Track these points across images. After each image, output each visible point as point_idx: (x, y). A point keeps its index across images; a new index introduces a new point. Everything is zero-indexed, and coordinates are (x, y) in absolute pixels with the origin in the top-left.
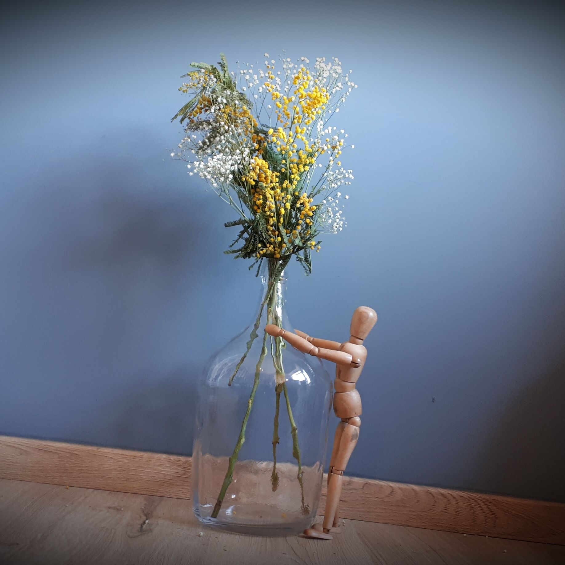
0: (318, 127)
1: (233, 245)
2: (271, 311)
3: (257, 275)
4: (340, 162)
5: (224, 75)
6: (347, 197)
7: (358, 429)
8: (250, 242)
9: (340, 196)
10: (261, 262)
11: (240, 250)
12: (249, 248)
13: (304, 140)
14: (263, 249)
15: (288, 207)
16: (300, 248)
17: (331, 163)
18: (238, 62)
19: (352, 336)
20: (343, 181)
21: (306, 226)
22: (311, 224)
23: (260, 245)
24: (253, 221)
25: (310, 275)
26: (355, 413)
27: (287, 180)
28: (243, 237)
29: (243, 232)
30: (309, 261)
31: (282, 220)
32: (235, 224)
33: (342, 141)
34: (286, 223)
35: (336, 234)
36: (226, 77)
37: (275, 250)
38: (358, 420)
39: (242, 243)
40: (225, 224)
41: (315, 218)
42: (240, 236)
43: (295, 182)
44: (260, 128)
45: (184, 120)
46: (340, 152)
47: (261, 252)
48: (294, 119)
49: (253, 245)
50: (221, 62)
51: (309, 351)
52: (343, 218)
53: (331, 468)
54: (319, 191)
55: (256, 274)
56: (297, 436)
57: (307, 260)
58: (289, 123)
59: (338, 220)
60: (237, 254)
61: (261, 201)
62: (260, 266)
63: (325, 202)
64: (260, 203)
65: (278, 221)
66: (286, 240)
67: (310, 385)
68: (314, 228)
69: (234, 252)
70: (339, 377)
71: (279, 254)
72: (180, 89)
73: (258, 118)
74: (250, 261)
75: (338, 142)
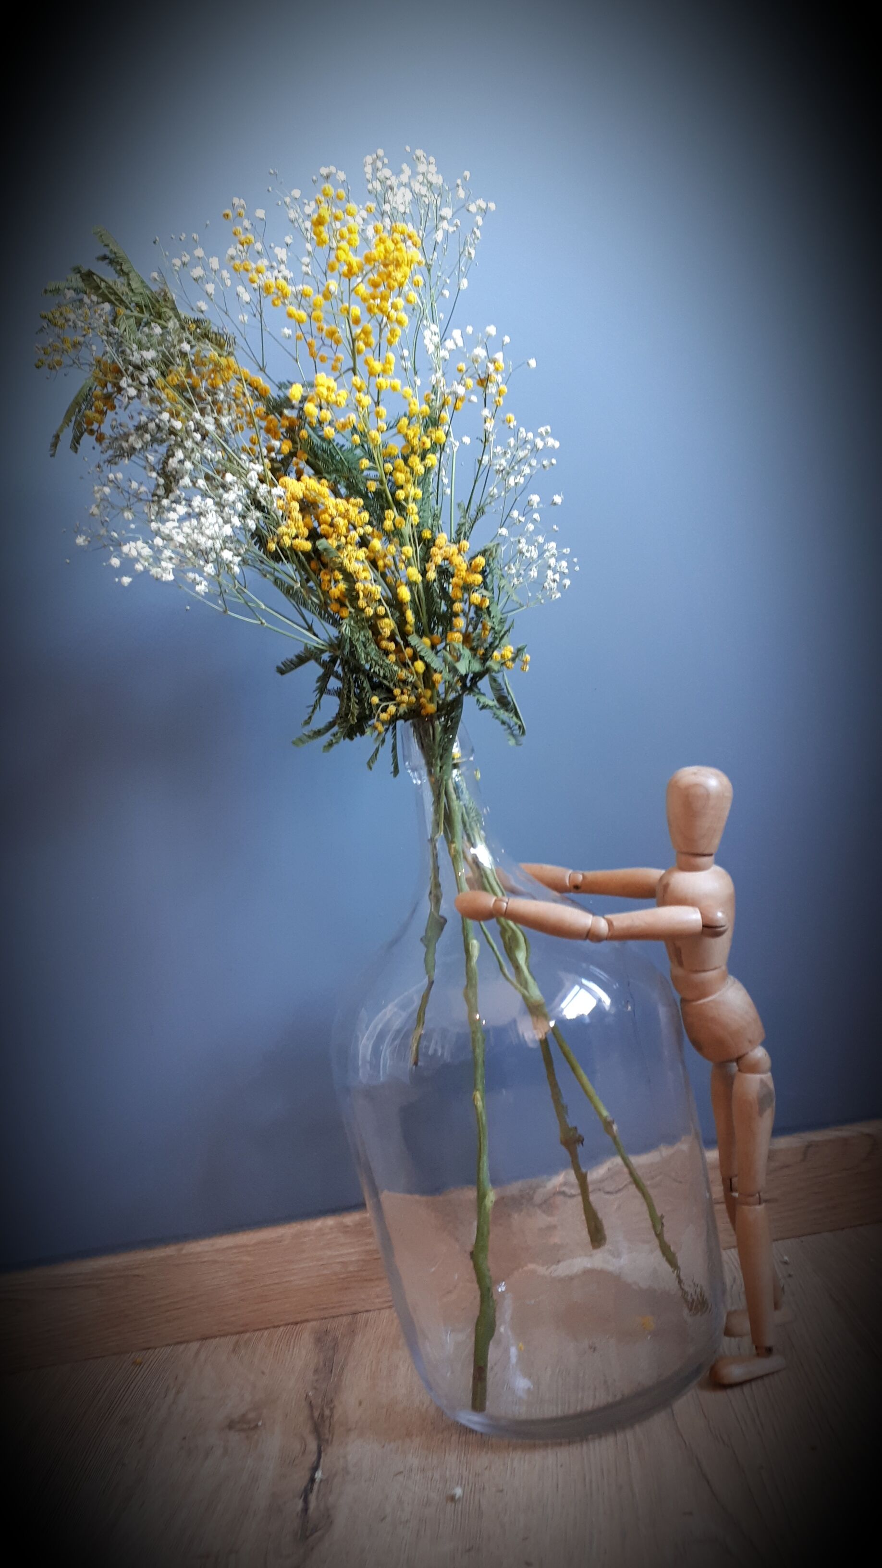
0: (427, 342)
1: (310, 718)
2: (456, 851)
3: (396, 771)
4: (511, 416)
5: (129, 285)
6: (558, 499)
7: (767, 1077)
8: (349, 699)
9: (538, 504)
10: (395, 735)
11: (331, 725)
12: (353, 714)
13: (399, 387)
14: (387, 706)
15: (414, 578)
16: (478, 676)
17: (489, 426)
18: (157, 238)
19: (681, 852)
20: (534, 462)
21: (476, 613)
22: (487, 603)
23: (375, 700)
24: (337, 644)
25: (523, 739)
26: (750, 1042)
27: (389, 508)
28: (329, 690)
29: (324, 680)
30: (509, 703)
31: (410, 616)
32: (301, 660)
33: (499, 356)
34: (425, 619)
35: (559, 598)
36: (136, 291)
37: (418, 698)
38: (759, 1053)
39: (331, 706)
40: (278, 667)
41: (492, 581)
42: (322, 690)
43: (412, 507)
44: (279, 396)
45: (81, 442)
46: (504, 388)
47: (384, 716)
48: (354, 341)
49: (360, 702)
50: (105, 251)
52: (565, 551)
54: (481, 511)
55: (392, 769)
56: (618, 1139)
57: (504, 702)
58: (344, 355)
59: (552, 561)
60: (327, 737)
61: (342, 586)
62: (394, 748)
63: (504, 531)
64: (341, 593)
65: (401, 622)
66: (436, 663)
67: (613, 1012)
68: (496, 611)
69: (319, 733)
70: (681, 964)
71: (433, 702)
72: (40, 364)
73: (264, 372)
74: (365, 742)
75: (489, 364)
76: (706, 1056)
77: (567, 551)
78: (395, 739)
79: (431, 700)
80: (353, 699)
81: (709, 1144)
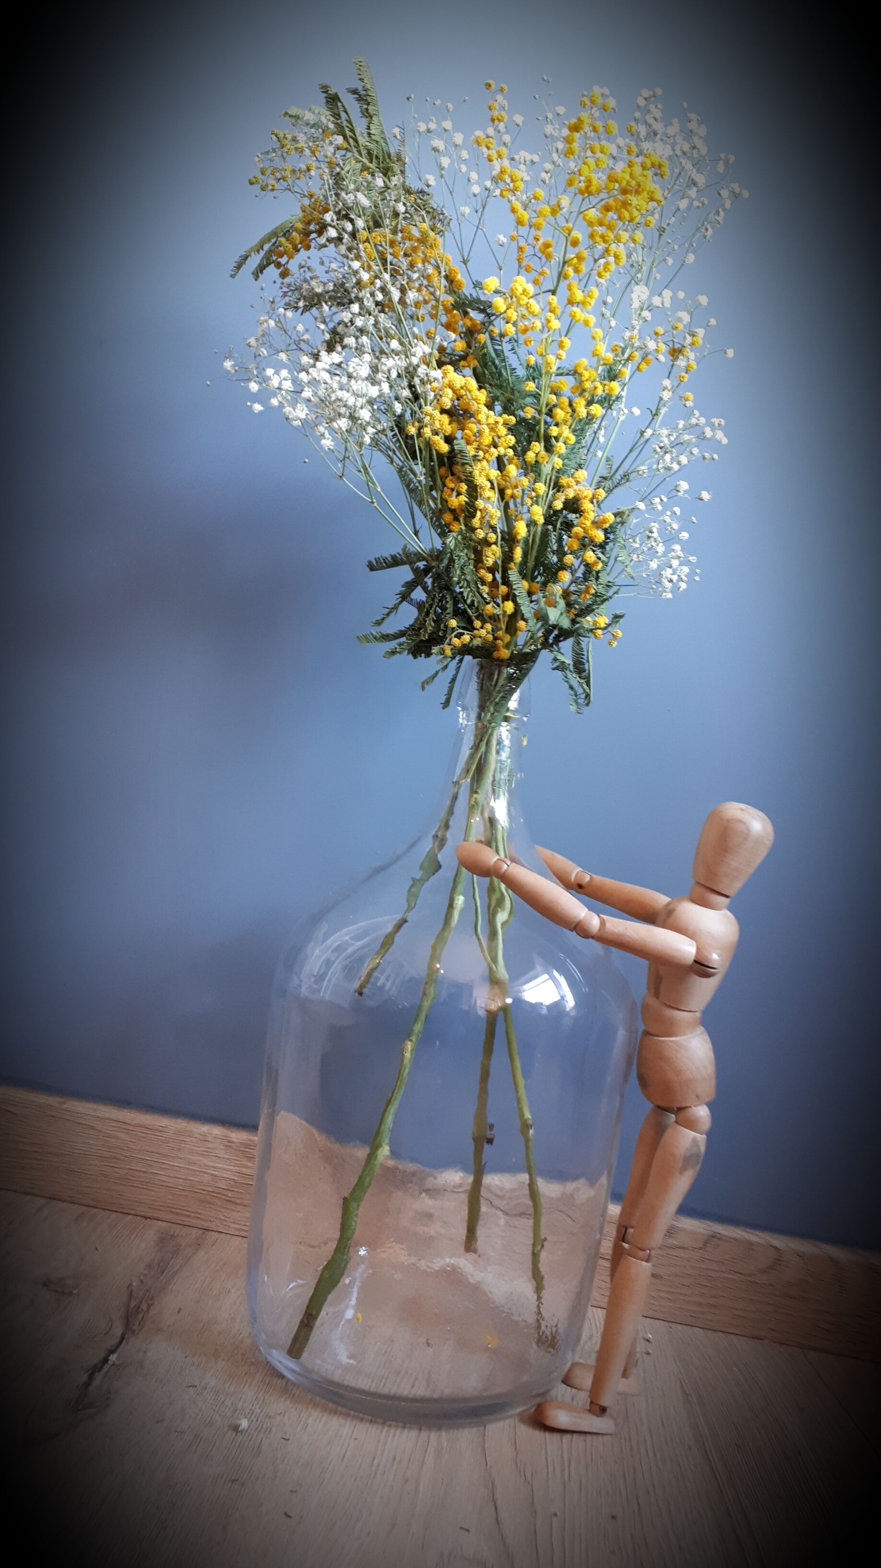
0: (634, 296)
1: (383, 619)
2: (476, 802)
3: (446, 704)
4: (690, 396)
5: (369, 128)
6: (705, 495)
7: (701, 1138)
8: (428, 614)
9: (686, 492)
10: (459, 668)
11: (402, 634)
12: (426, 630)
13: (592, 324)
14: (463, 634)
15: (536, 518)
16: (564, 634)
17: (666, 395)
18: (412, 96)
19: (698, 883)
20: (695, 451)
21: (584, 574)
22: (599, 566)
23: (453, 623)
24: (438, 556)
25: (586, 710)
26: (697, 1096)
27: (538, 441)
28: (412, 599)
29: (410, 586)
30: (585, 671)
31: (518, 553)
32: (395, 562)
33: (701, 332)
34: (531, 564)
35: (669, 599)
36: (373, 137)
37: (495, 638)
38: (702, 1112)
39: (407, 615)
40: (370, 562)
41: (612, 550)
42: (405, 596)
43: (561, 447)
44: (471, 295)
45: (264, 271)
46: (694, 364)
47: (456, 642)
48: (565, 263)
49: (438, 621)
50: (359, 86)
51: (572, 926)
52: (691, 558)
53: (624, 1229)
54: (626, 477)
55: (444, 700)
56: (531, 1144)
57: (580, 667)
58: (550, 272)
59: (675, 563)
60: (394, 644)
61: (463, 499)
62: (453, 680)
63: (642, 506)
64: (460, 505)
65: (508, 557)
66: (527, 609)
67: (573, 1014)
68: (604, 578)
69: (386, 637)
70: (657, 995)
71: (508, 649)
72: (254, 180)
73: (466, 265)
74: (428, 664)
75: (687, 336)
77: (693, 559)
78: (457, 672)
79: (507, 646)
80: (432, 615)
81: (616, 1197)
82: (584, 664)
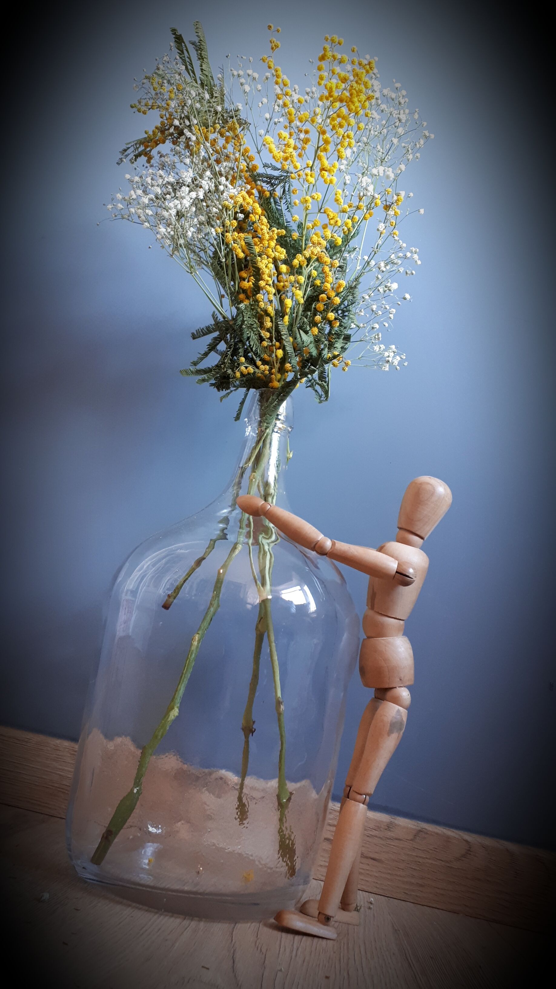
1: (198, 361)
3: (237, 418)
5: (201, 66)
6: (408, 297)
7: (404, 712)
8: (227, 357)
10: (244, 399)
11: (210, 370)
12: (225, 366)
14: (249, 367)
15: (298, 299)
18: (230, 55)
19: (400, 528)
23: (242, 359)
24: (234, 319)
25: (324, 403)
26: (401, 680)
27: (301, 252)
28: (218, 350)
29: (216, 342)
31: (286, 320)
32: (209, 331)
36: (204, 72)
37: (271, 374)
38: (404, 694)
39: (214, 359)
40: (193, 334)
42: (213, 348)
45: (138, 159)
46: (399, 212)
47: (244, 373)
48: (318, 148)
50: (197, 40)
51: (313, 545)
53: (349, 788)
56: (282, 716)
60: (203, 376)
61: (252, 282)
62: (243, 402)
64: (249, 287)
69: (199, 372)
70: (372, 608)
72: (134, 105)
73: (259, 154)
75: (394, 195)
76: (367, 685)
82: (325, 378)
